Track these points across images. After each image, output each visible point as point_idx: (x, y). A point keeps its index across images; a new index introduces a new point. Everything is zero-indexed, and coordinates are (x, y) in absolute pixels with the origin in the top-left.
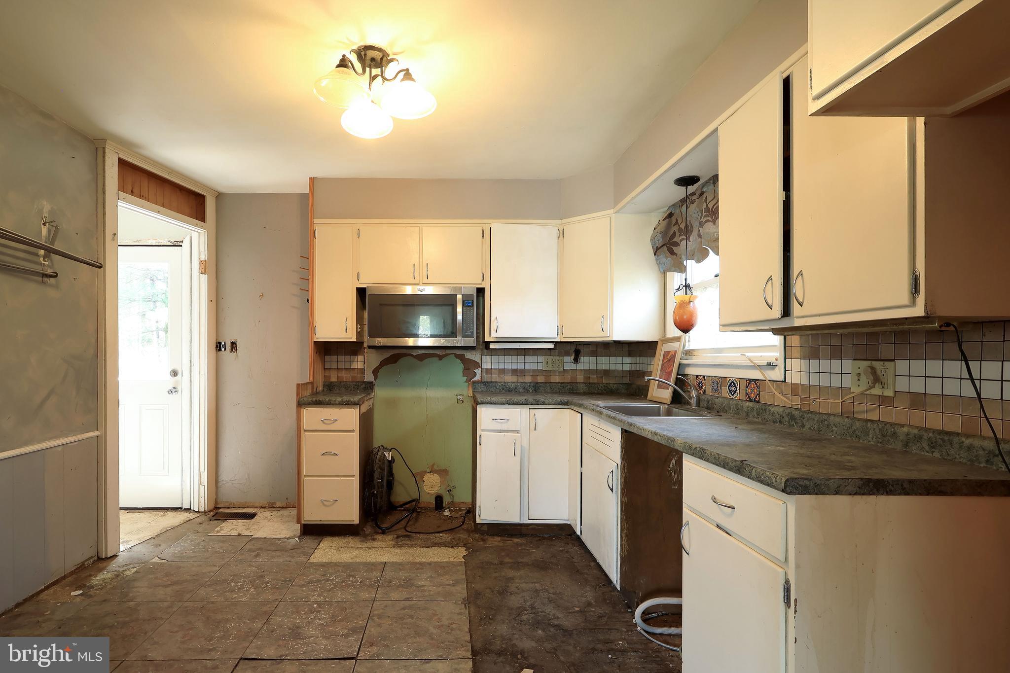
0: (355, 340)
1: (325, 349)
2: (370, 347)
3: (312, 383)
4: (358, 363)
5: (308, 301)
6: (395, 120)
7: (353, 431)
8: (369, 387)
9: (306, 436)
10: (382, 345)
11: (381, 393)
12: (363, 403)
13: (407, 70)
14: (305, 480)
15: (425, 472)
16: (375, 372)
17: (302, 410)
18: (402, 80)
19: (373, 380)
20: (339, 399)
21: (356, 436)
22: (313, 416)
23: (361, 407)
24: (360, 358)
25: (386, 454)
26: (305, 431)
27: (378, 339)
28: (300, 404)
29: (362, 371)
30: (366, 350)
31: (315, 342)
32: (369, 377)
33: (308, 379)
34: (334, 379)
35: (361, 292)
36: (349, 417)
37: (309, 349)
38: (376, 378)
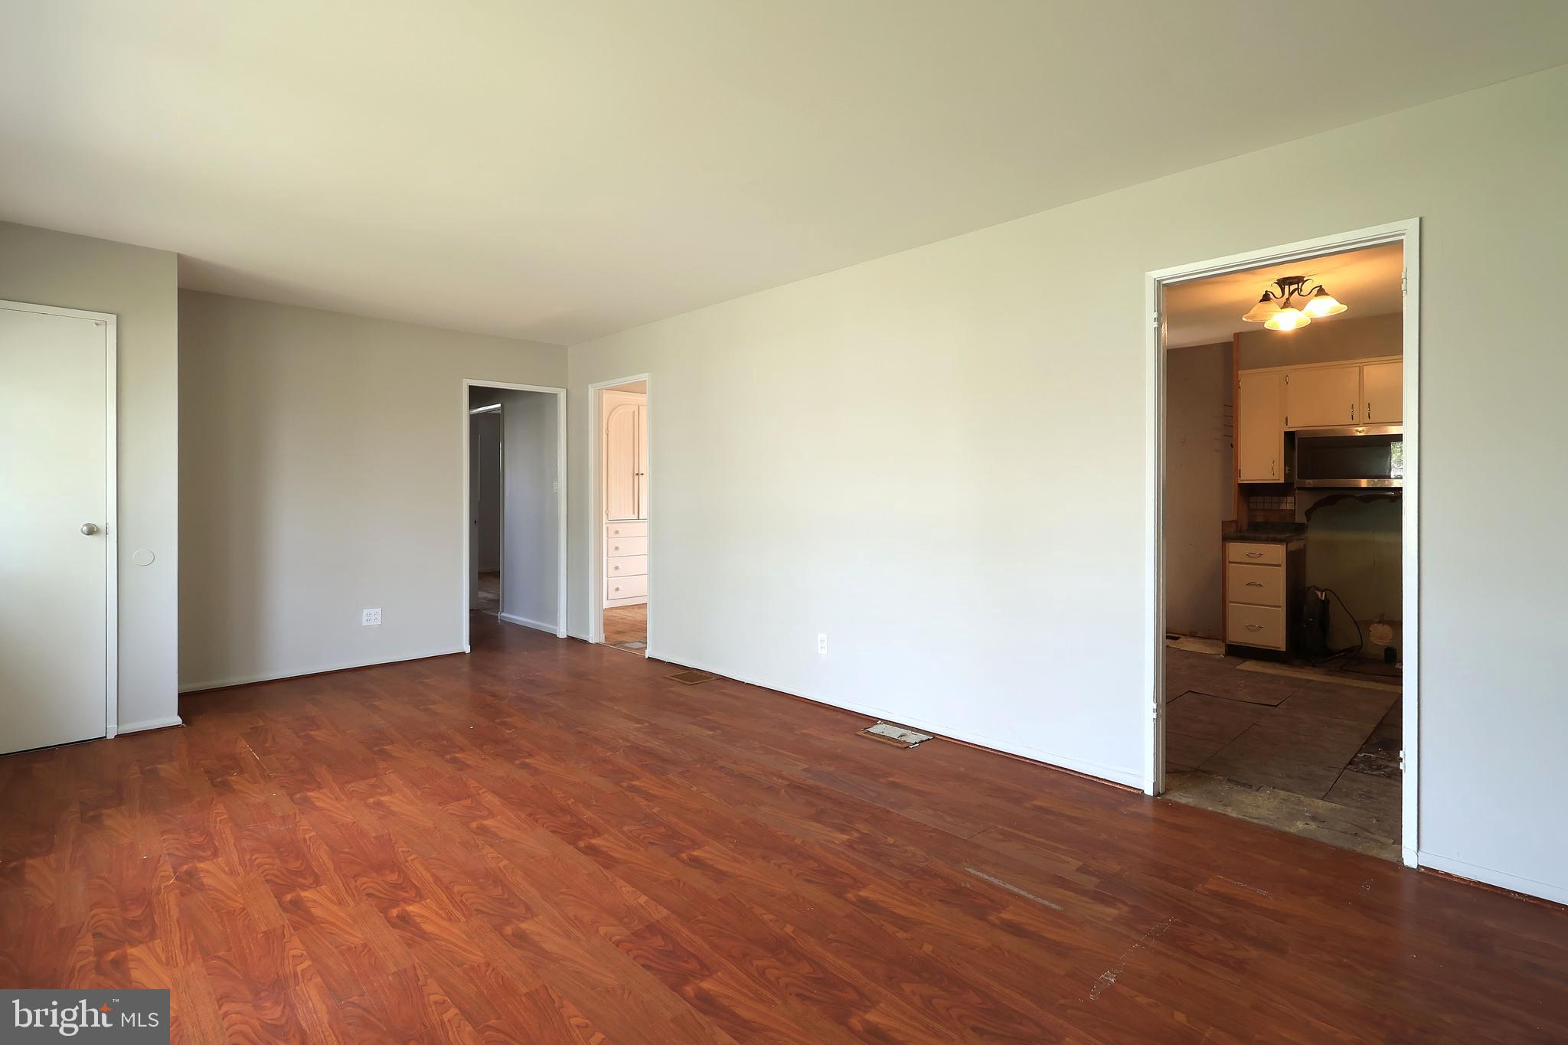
0: (1282, 481)
1: (1250, 491)
2: (1299, 489)
3: (1236, 522)
4: (1288, 504)
5: (1232, 446)
6: (1311, 319)
7: (1279, 566)
8: (1300, 529)
9: (1231, 569)
10: (1312, 486)
11: (1315, 535)
12: (1292, 541)
13: (1321, 286)
14: (1231, 607)
15: (1372, 622)
16: (1308, 514)
17: (1227, 544)
18: (1316, 296)
19: (1306, 522)
20: (1264, 536)
21: (1282, 572)
22: (1238, 550)
23: (1289, 545)
24: (1290, 499)
25: (1319, 594)
26: (1230, 562)
27: (1308, 481)
28: (1226, 539)
29: (1293, 512)
30: (1297, 491)
31: (1240, 485)
32: (1300, 518)
33: (1233, 517)
34: (1260, 519)
35: (1290, 436)
36: (1276, 553)
37: (1234, 490)
38: (1308, 521)
